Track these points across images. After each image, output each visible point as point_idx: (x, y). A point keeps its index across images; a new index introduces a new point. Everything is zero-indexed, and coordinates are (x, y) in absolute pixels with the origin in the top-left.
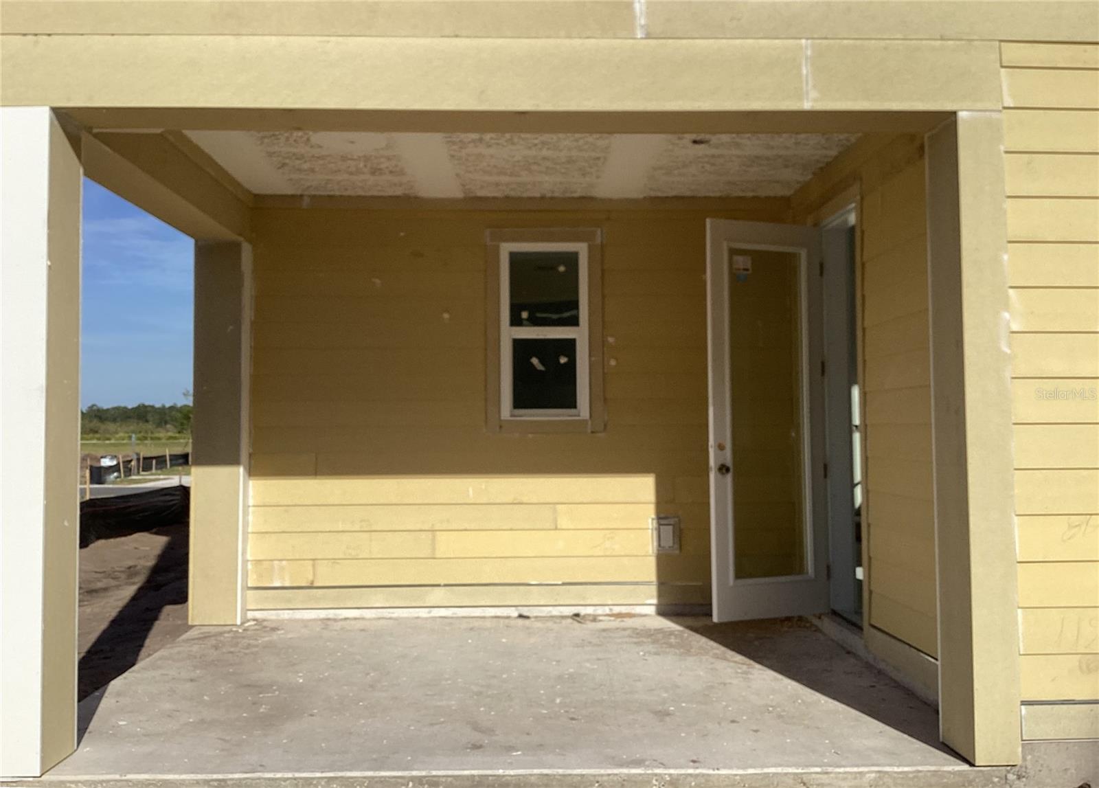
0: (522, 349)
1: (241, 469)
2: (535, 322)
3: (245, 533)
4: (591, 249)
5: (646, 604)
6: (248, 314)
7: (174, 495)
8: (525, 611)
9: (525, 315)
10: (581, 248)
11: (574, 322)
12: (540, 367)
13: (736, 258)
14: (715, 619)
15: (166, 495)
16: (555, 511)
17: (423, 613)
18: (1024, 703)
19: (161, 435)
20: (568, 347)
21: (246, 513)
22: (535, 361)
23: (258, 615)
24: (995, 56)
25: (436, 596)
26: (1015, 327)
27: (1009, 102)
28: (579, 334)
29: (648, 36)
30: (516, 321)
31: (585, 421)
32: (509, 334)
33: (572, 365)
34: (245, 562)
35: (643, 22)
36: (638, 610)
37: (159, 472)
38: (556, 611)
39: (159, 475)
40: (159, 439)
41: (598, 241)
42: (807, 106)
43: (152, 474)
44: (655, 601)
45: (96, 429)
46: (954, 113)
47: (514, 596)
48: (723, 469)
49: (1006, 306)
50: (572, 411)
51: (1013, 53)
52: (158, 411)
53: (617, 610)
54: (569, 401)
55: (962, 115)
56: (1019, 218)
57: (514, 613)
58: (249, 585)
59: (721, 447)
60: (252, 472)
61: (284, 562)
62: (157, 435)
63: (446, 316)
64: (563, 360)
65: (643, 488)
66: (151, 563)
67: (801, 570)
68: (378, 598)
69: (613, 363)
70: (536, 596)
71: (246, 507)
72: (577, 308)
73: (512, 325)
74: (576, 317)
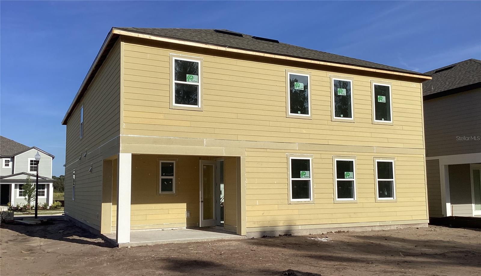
0: (163, 180)
2: (165, 175)
8: (163, 229)
9: (164, 174)
10: (174, 162)
12: (166, 184)
13: (204, 166)
14: (200, 227)
16: (169, 210)
17: (144, 230)
18: (247, 228)
20: (171, 180)
22: (165, 182)
24: (245, 150)
26: (247, 183)
27: (246, 155)
28: (174, 178)
29: (206, 146)
30: (162, 175)
31: (174, 193)
32: (161, 177)
33: (172, 183)
36: (183, 228)
38: (168, 229)
41: (177, 161)
42: (224, 155)
44: (186, 226)
46: (240, 157)
47: (161, 226)
48: (202, 202)
49: (245, 180)
51: (247, 149)
53: (179, 228)
54: (171, 190)
55: (241, 157)
56: (247, 170)
59: (202, 198)
64: (170, 182)
65: (184, 206)
67: (212, 218)
69: (179, 183)
70: (165, 226)
72: (173, 173)
73: (162, 176)
74: (173, 175)
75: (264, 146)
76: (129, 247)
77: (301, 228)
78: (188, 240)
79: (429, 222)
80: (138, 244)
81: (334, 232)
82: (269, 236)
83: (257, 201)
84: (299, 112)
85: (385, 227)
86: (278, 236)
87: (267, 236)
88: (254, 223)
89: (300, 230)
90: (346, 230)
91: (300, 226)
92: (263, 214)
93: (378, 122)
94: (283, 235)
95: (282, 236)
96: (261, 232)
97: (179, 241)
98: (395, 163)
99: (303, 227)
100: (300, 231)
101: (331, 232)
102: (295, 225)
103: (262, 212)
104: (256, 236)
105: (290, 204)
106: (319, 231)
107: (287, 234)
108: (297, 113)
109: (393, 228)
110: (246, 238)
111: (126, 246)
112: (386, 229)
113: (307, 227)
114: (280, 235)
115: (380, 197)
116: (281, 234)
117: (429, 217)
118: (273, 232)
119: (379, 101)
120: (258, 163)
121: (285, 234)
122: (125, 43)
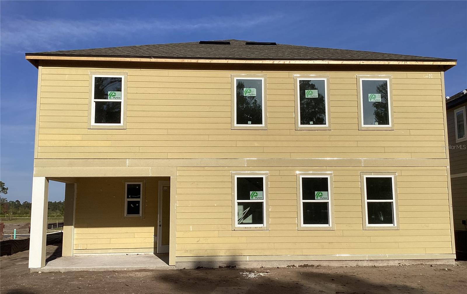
0: (129, 203)
1: (73, 226)
2: (132, 197)
3: (74, 239)
4: (143, 183)
5: (151, 252)
6: (75, 197)
7: (59, 235)
8: (127, 254)
9: (130, 196)
10: (141, 183)
11: (139, 197)
12: (133, 206)
13: (165, 188)
14: (158, 253)
15: (57, 235)
16: (134, 234)
17: (108, 254)
18: (176, 257)
19: (54, 215)
20: (138, 202)
21: (74, 235)
23: (76, 255)
24: (176, 169)
25: (111, 251)
26: (177, 206)
27: (178, 175)
28: (140, 200)
29: (128, 166)
31: (141, 217)
32: (127, 200)
33: (139, 206)
34: (73, 245)
35: (128, 164)
37: (54, 229)
38: (134, 254)
39: (54, 230)
40: (54, 216)
42: (150, 176)
43: (51, 230)
44: (153, 251)
45: (27, 212)
46: (170, 177)
47: (126, 251)
48: (160, 226)
49: (176, 202)
50: (139, 215)
51: (178, 168)
52: (53, 204)
53: (146, 253)
54: (138, 213)
56: (179, 191)
57: (126, 254)
58: (74, 249)
59: (160, 222)
60: (75, 227)
61: (81, 245)
62: (52, 215)
63: (114, 197)
64: (137, 205)
65: (152, 229)
66: (54, 252)
68: (99, 251)
69: (147, 205)
70: (130, 251)
71: (74, 234)
72: (140, 195)
73: (127, 198)
74: (140, 197)
75: (201, 164)
76: (40, 272)
77: (249, 259)
78: (104, 268)
79: (456, 258)
80: (50, 270)
81: (297, 266)
82: (205, 268)
83: (191, 227)
84: (250, 122)
85: (380, 262)
86: (218, 267)
87: (202, 267)
88: (186, 251)
89: (248, 261)
90: (316, 264)
91: (248, 256)
92: (198, 241)
93: (368, 128)
94: (225, 267)
95: (222, 267)
96: (195, 262)
97: (95, 268)
98: (396, 179)
99: (253, 258)
100: (248, 263)
101: (294, 265)
102: (242, 256)
103: (197, 239)
104: (188, 267)
105: (235, 230)
106: (275, 263)
107: (230, 266)
108: (247, 123)
109: (391, 263)
110: (175, 268)
111: (37, 271)
112: (381, 265)
113: (258, 258)
114: (220, 267)
115: (370, 222)
116: (221, 265)
117: (456, 252)
118: (211, 262)
119: (370, 100)
120: (192, 183)
121: (227, 266)
122: (43, 67)
